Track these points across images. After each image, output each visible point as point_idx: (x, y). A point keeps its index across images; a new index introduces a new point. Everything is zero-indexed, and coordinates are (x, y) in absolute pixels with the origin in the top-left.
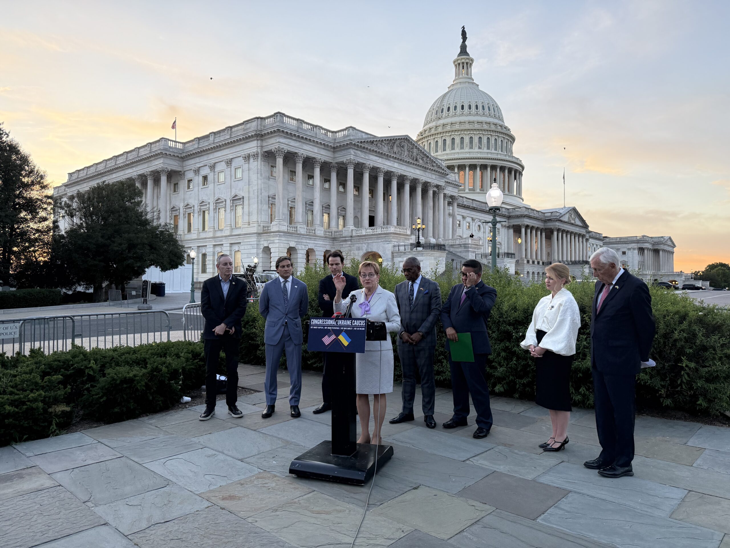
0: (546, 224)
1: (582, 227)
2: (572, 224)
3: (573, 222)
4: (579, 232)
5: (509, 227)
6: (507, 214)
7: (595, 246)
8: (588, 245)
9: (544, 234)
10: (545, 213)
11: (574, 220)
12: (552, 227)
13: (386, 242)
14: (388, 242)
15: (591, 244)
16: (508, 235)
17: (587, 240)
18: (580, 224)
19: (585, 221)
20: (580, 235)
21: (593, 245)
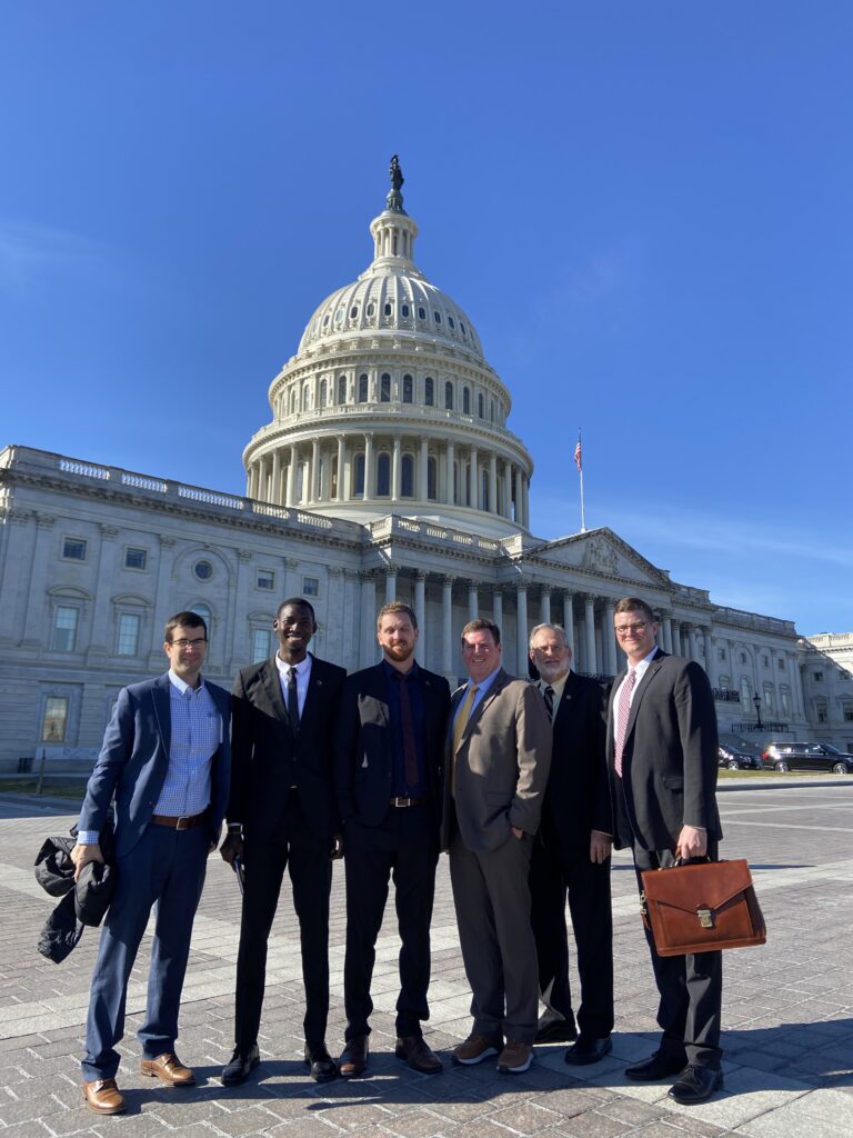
0: (500, 573)
1: (649, 586)
2: (600, 574)
5: (361, 577)
18: (644, 578)
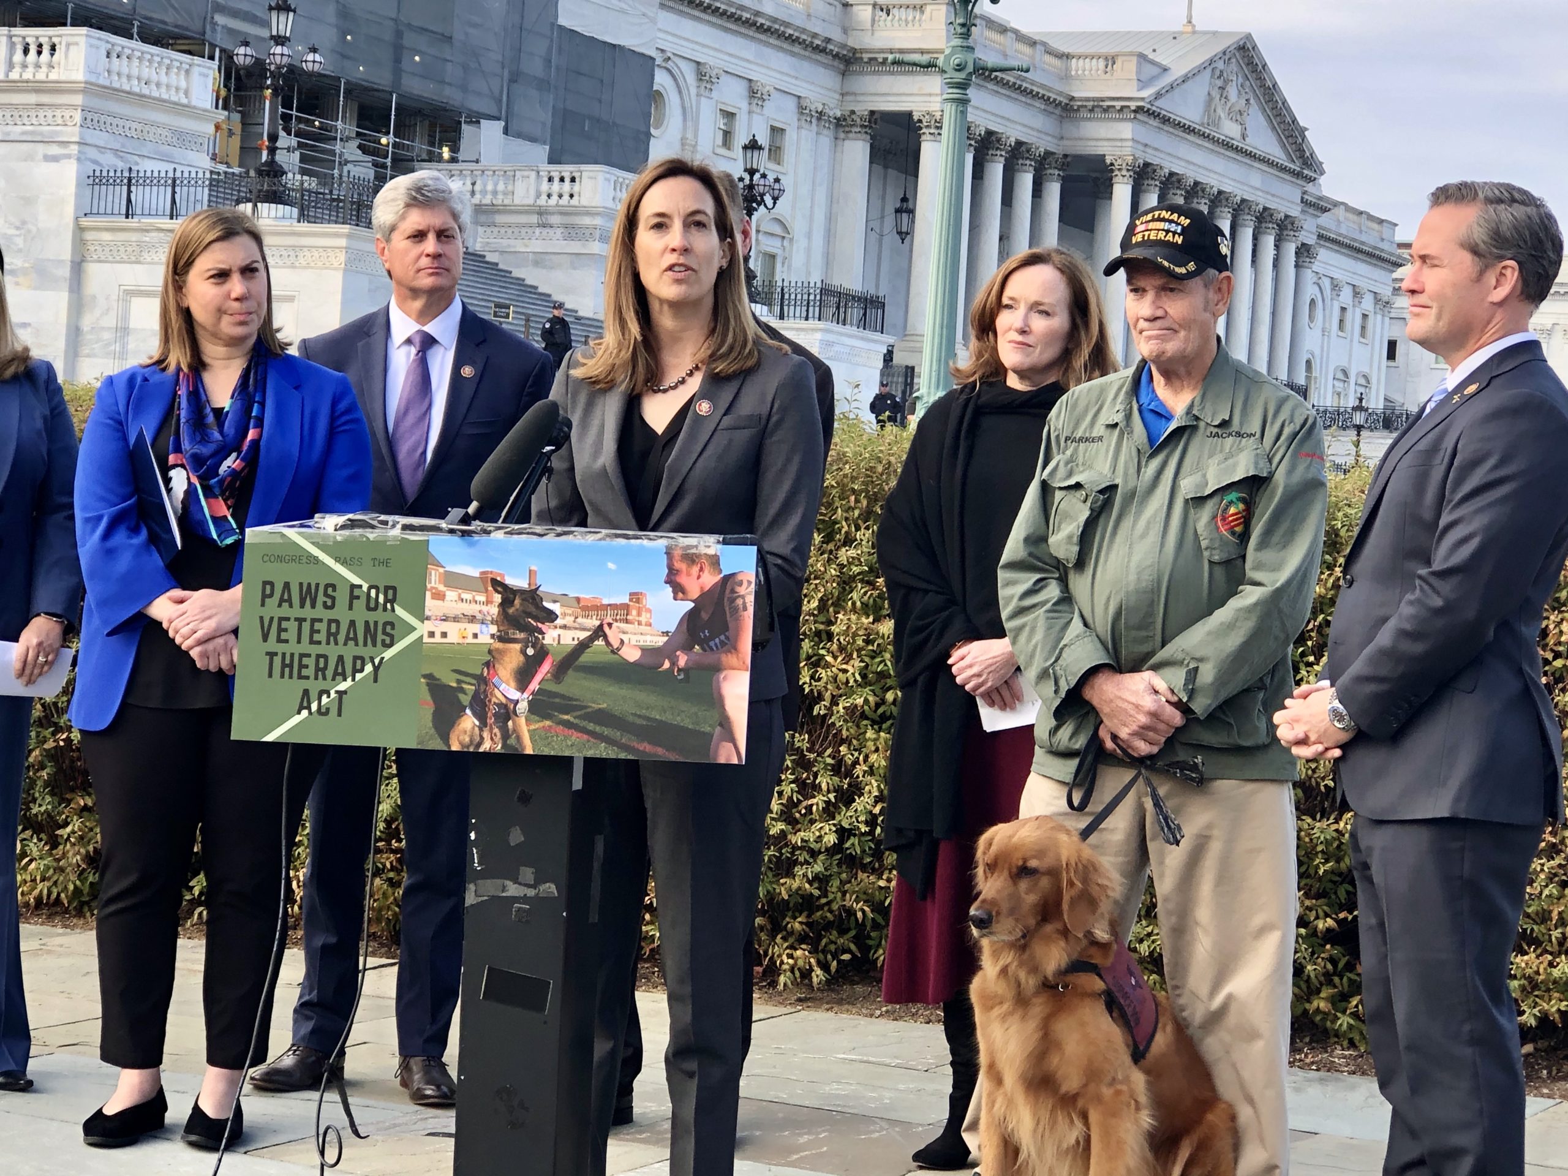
0: (1070, 129)
1: (1284, 169)
2: (1227, 145)
3: (1230, 130)
4: (1262, 200)
5: (842, 124)
6: (836, 35)
7: (1346, 294)
8: (1310, 291)
9: (1053, 191)
10: (1068, 56)
11: (1238, 116)
12: (1110, 152)
13: (41, 149)
14: (55, 150)
15: (1326, 284)
16: (833, 177)
17: (1304, 252)
19: (1303, 131)
20: (1263, 217)
21: (1336, 286)
